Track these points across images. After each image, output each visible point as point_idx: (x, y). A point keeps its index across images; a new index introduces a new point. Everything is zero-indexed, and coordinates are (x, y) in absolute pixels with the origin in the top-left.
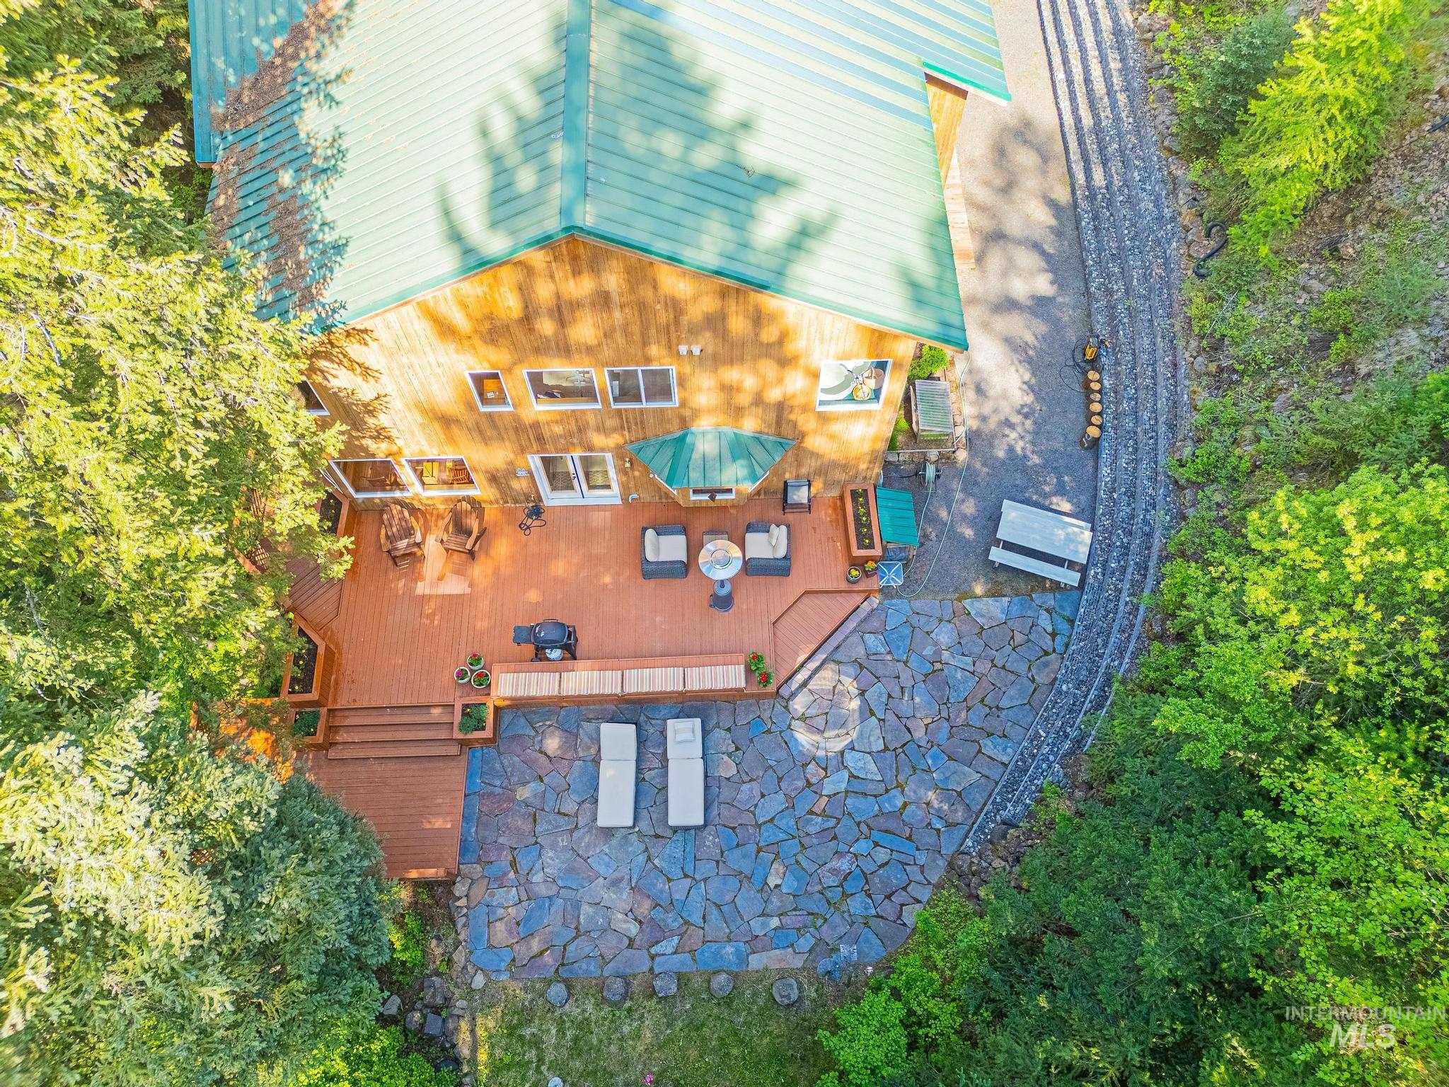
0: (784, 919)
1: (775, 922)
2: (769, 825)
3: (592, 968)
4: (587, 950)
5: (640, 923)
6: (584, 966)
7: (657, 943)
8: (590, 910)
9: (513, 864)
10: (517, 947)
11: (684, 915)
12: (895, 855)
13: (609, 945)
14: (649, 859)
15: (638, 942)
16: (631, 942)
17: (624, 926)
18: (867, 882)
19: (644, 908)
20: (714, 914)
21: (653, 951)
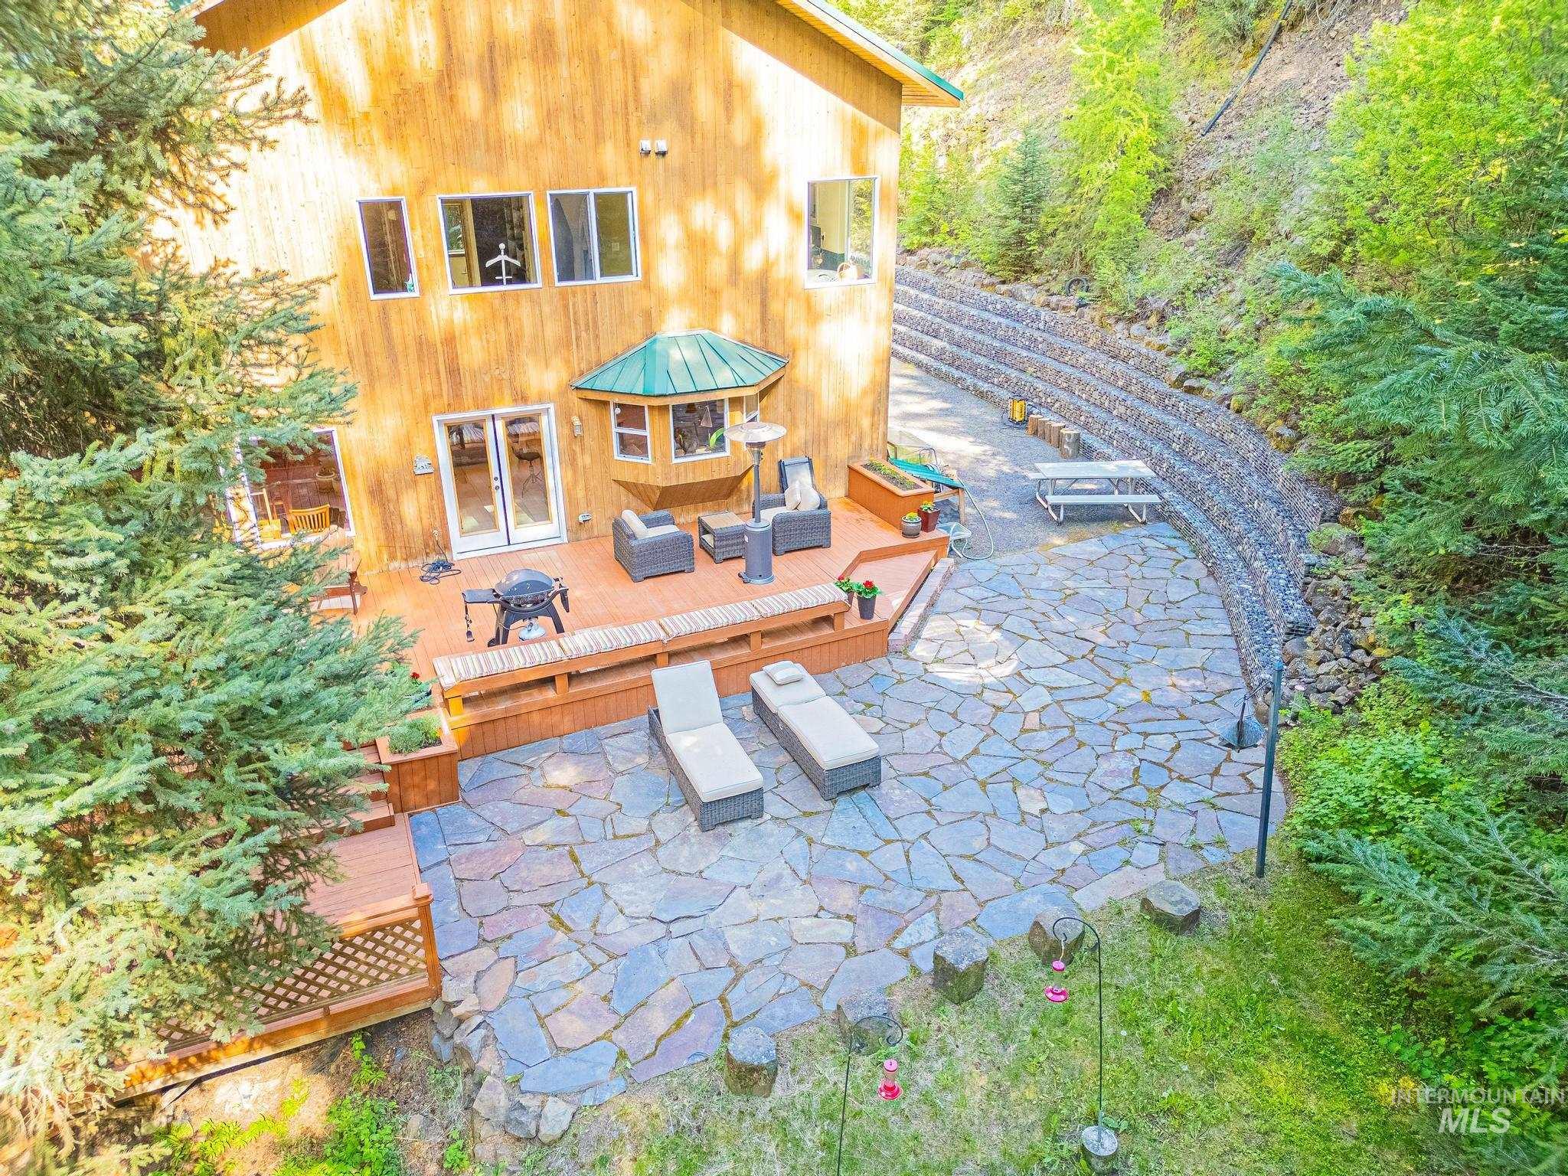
0: (1089, 840)
1: (1077, 848)
2: (974, 758)
3: (796, 1009)
4: (772, 987)
5: (849, 917)
6: (780, 1012)
7: (899, 931)
8: (745, 933)
9: (558, 922)
10: (619, 1036)
11: (920, 884)
12: (1180, 736)
13: (809, 967)
14: (811, 842)
15: (862, 945)
16: (850, 950)
17: (824, 931)
18: (1170, 770)
19: (845, 898)
20: (968, 869)
21: (898, 945)
